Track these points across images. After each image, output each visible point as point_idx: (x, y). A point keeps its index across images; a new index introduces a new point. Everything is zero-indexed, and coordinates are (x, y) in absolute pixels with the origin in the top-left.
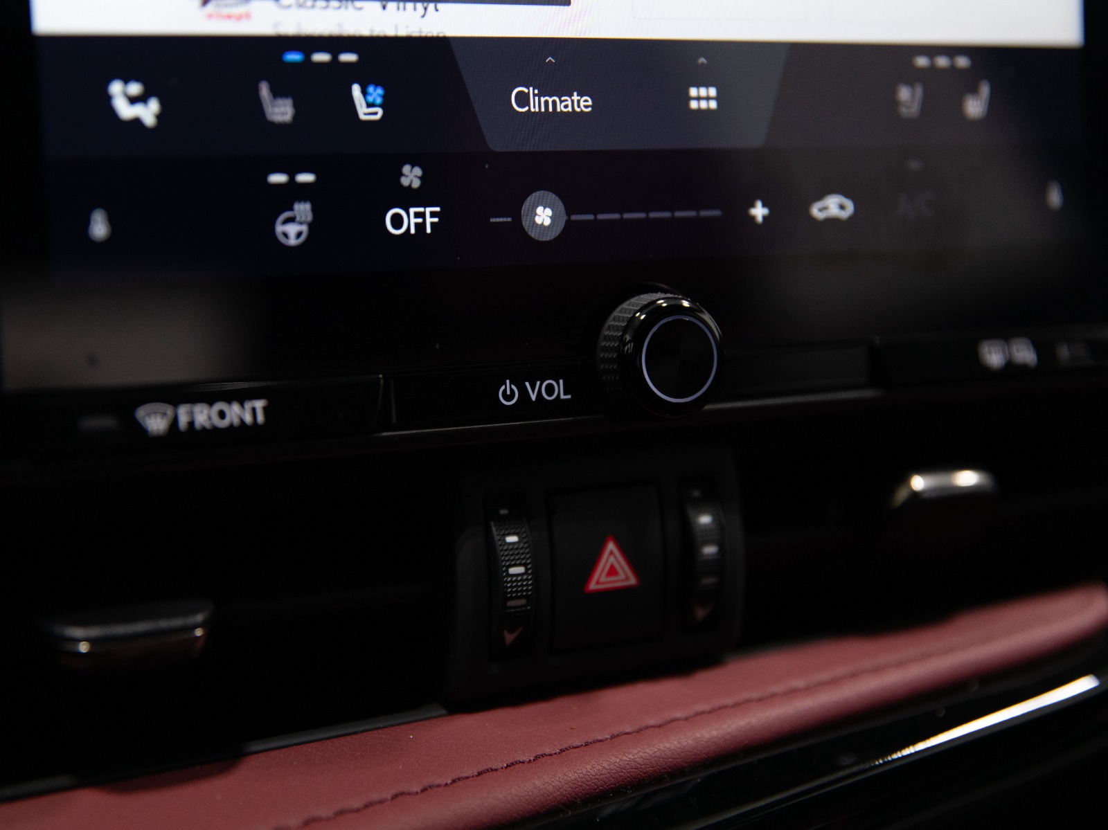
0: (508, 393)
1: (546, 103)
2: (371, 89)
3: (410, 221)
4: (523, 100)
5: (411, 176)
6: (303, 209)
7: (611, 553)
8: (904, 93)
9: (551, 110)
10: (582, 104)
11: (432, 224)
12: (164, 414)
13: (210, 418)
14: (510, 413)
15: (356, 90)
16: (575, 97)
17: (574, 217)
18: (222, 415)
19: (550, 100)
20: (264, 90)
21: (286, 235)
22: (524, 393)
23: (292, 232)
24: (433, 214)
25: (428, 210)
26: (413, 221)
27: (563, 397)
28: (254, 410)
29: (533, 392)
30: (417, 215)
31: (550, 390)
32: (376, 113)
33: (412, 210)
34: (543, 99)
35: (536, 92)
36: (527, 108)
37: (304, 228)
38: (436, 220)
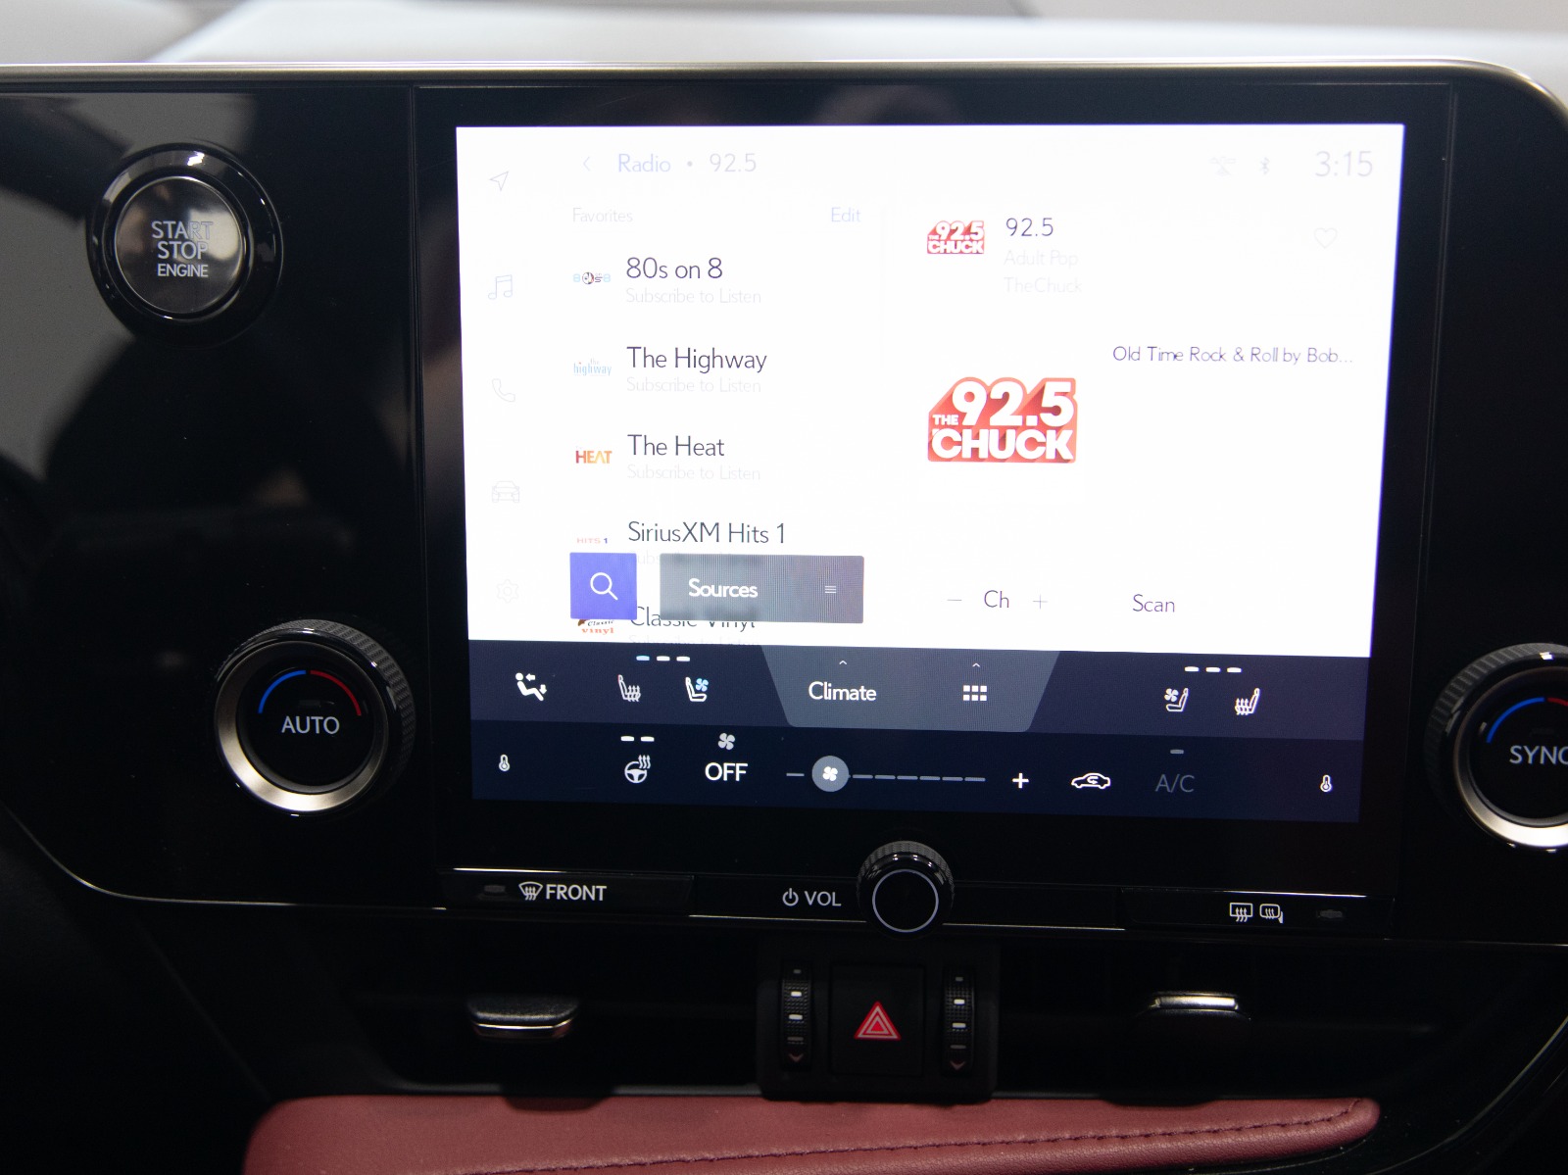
0: (791, 897)
1: (838, 693)
2: (699, 681)
3: (724, 772)
4: (818, 690)
5: (727, 741)
6: (645, 760)
7: (877, 1014)
8: (1171, 694)
9: (841, 698)
10: (868, 695)
11: (741, 775)
12: (537, 887)
13: (566, 894)
14: (790, 912)
15: (688, 681)
16: (863, 689)
17: (855, 776)
18: (575, 892)
19: (841, 691)
20: (621, 680)
21: (631, 776)
22: (803, 899)
23: (636, 774)
24: (741, 768)
25: (738, 765)
26: (726, 772)
27: (834, 904)
28: (597, 891)
29: (811, 898)
30: (729, 768)
31: (825, 899)
32: (702, 697)
33: (726, 765)
34: (835, 691)
35: (830, 685)
36: (821, 697)
37: (645, 772)
38: (744, 772)
